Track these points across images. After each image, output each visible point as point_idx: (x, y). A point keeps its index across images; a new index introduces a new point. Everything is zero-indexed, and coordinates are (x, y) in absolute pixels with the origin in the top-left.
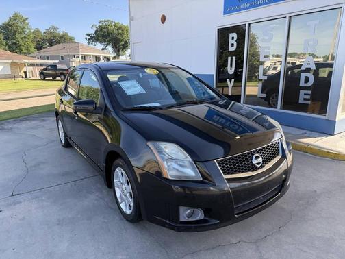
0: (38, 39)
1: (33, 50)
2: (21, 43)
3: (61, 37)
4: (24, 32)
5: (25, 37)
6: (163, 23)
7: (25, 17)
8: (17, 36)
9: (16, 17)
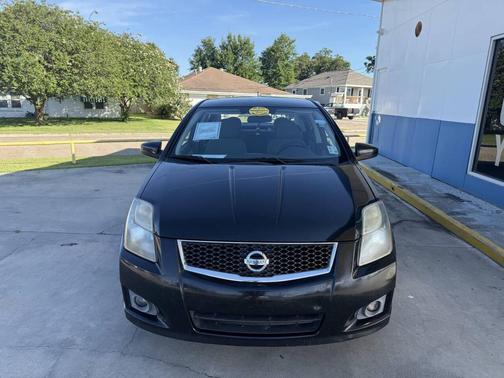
0: (304, 67)
1: (293, 80)
2: (282, 73)
3: (333, 63)
4: (287, 58)
5: (287, 65)
6: (417, 35)
7: (292, 39)
8: (280, 63)
9: (282, 40)
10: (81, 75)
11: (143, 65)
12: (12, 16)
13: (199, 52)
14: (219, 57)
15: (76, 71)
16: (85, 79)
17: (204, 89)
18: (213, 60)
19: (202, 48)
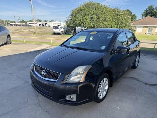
10: (99, 21)
11: (119, 17)
12: (85, 6)
13: (146, 11)
14: (154, 12)
15: (98, 20)
16: (100, 22)
17: (143, 24)
18: (152, 13)
19: (148, 9)
